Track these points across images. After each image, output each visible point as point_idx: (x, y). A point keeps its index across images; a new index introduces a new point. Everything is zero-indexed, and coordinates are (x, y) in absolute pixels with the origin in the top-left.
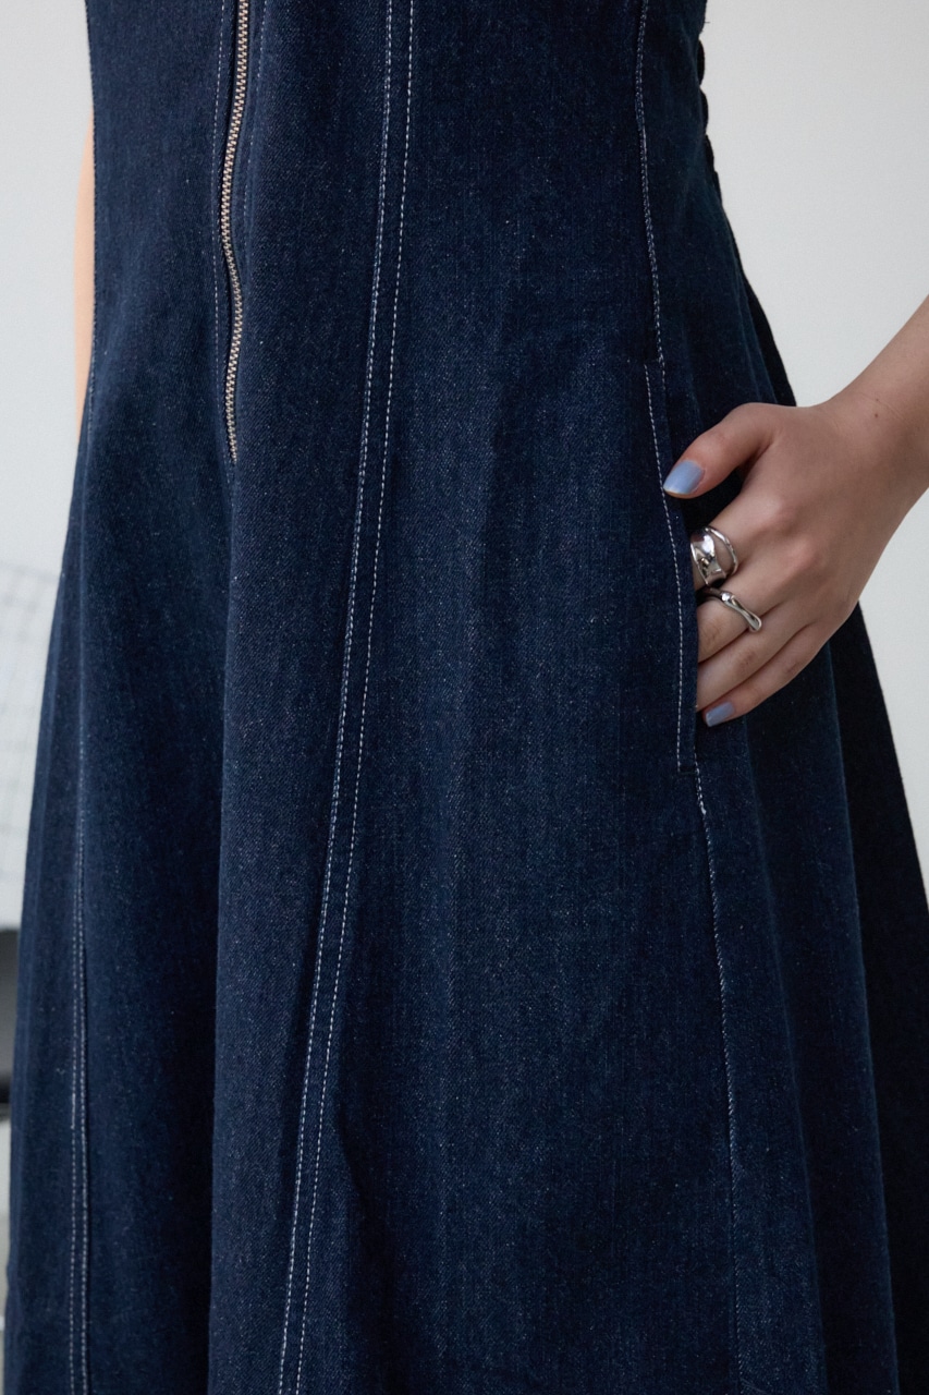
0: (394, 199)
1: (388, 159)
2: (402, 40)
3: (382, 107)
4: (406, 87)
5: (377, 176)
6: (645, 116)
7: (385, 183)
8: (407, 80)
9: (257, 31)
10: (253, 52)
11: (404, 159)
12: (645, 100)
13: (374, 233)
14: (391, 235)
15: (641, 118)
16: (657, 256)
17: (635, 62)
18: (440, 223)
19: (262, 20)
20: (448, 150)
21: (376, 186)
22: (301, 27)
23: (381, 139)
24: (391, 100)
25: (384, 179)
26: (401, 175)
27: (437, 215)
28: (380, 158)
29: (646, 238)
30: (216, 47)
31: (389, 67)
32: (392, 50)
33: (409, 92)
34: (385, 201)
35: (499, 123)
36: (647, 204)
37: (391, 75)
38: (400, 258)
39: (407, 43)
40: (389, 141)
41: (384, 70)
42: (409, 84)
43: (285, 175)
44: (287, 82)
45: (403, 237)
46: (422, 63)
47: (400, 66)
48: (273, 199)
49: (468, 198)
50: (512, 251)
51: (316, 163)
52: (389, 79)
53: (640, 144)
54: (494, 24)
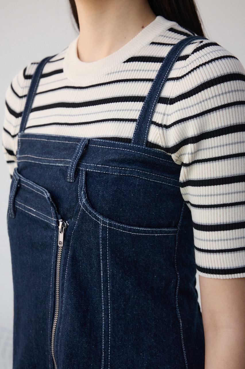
0: (106, 349)
1: (104, 337)
2: (107, 302)
3: (102, 321)
4: (109, 316)
5: (101, 342)
6: (180, 315)
7: (104, 344)
8: (109, 314)
9: (62, 297)
10: (61, 302)
11: (109, 337)
12: (179, 311)
13: (101, 359)
14: (106, 359)
15: (179, 316)
16: (187, 358)
17: (175, 301)
18: (121, 355)
19: (64, 294)
20: (122, 334)
21: (101, 345)
22: (77, 298)
23: (102, 331)
24: (104, 319)
25: (103, 343)
26: (109, 341)
27: (120, 353)
28: (102, 336)
29: (183, 353)
30: (49, 296)
31: (103, 310)
32: (104, 305)
33: (110, 317)
34: (104, 349)
35: (137, 325)
36: (183, 342)
37: (104, 312)
38: (109, 366)
39: (108, 303)
40: (104, 331)
41: (102, 310)
42: (110, 315)
43: (74, 342)
44: (73, 315)
45: (110, 360)
46: (113, 309)
47: (106, 310)
48: (70, 349)
49: (129, 348)
50: (143, 363)
51: (83, 339)
52: (103, 313)
53: (180, 324)
54: (134, 297)
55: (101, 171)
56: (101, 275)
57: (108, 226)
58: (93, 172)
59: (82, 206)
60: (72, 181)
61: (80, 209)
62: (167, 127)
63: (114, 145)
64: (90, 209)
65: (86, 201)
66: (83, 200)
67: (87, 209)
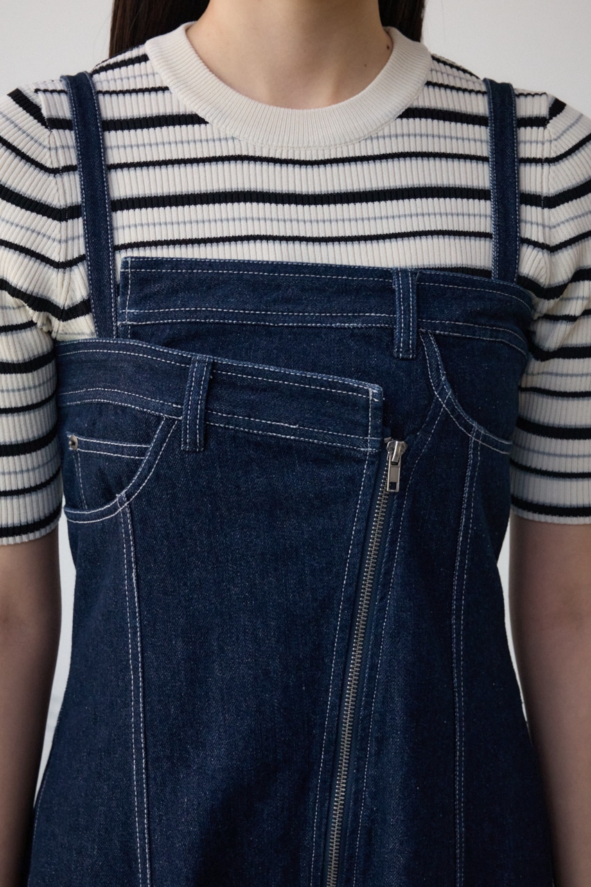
55: (462, 334)
56: (457, 541)
57: (480, 442)
58: (449, 336)
59: (444, 406)
60: (413, 356)
61: (440, 411)
62: (553, 249)
63: (473, 283)
64: (460, 410)
65: (454, 392)
66: (447, 394)
67: (453, 411)
